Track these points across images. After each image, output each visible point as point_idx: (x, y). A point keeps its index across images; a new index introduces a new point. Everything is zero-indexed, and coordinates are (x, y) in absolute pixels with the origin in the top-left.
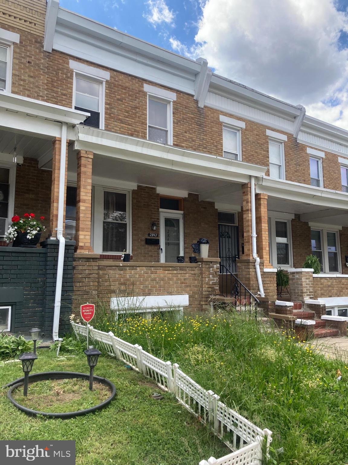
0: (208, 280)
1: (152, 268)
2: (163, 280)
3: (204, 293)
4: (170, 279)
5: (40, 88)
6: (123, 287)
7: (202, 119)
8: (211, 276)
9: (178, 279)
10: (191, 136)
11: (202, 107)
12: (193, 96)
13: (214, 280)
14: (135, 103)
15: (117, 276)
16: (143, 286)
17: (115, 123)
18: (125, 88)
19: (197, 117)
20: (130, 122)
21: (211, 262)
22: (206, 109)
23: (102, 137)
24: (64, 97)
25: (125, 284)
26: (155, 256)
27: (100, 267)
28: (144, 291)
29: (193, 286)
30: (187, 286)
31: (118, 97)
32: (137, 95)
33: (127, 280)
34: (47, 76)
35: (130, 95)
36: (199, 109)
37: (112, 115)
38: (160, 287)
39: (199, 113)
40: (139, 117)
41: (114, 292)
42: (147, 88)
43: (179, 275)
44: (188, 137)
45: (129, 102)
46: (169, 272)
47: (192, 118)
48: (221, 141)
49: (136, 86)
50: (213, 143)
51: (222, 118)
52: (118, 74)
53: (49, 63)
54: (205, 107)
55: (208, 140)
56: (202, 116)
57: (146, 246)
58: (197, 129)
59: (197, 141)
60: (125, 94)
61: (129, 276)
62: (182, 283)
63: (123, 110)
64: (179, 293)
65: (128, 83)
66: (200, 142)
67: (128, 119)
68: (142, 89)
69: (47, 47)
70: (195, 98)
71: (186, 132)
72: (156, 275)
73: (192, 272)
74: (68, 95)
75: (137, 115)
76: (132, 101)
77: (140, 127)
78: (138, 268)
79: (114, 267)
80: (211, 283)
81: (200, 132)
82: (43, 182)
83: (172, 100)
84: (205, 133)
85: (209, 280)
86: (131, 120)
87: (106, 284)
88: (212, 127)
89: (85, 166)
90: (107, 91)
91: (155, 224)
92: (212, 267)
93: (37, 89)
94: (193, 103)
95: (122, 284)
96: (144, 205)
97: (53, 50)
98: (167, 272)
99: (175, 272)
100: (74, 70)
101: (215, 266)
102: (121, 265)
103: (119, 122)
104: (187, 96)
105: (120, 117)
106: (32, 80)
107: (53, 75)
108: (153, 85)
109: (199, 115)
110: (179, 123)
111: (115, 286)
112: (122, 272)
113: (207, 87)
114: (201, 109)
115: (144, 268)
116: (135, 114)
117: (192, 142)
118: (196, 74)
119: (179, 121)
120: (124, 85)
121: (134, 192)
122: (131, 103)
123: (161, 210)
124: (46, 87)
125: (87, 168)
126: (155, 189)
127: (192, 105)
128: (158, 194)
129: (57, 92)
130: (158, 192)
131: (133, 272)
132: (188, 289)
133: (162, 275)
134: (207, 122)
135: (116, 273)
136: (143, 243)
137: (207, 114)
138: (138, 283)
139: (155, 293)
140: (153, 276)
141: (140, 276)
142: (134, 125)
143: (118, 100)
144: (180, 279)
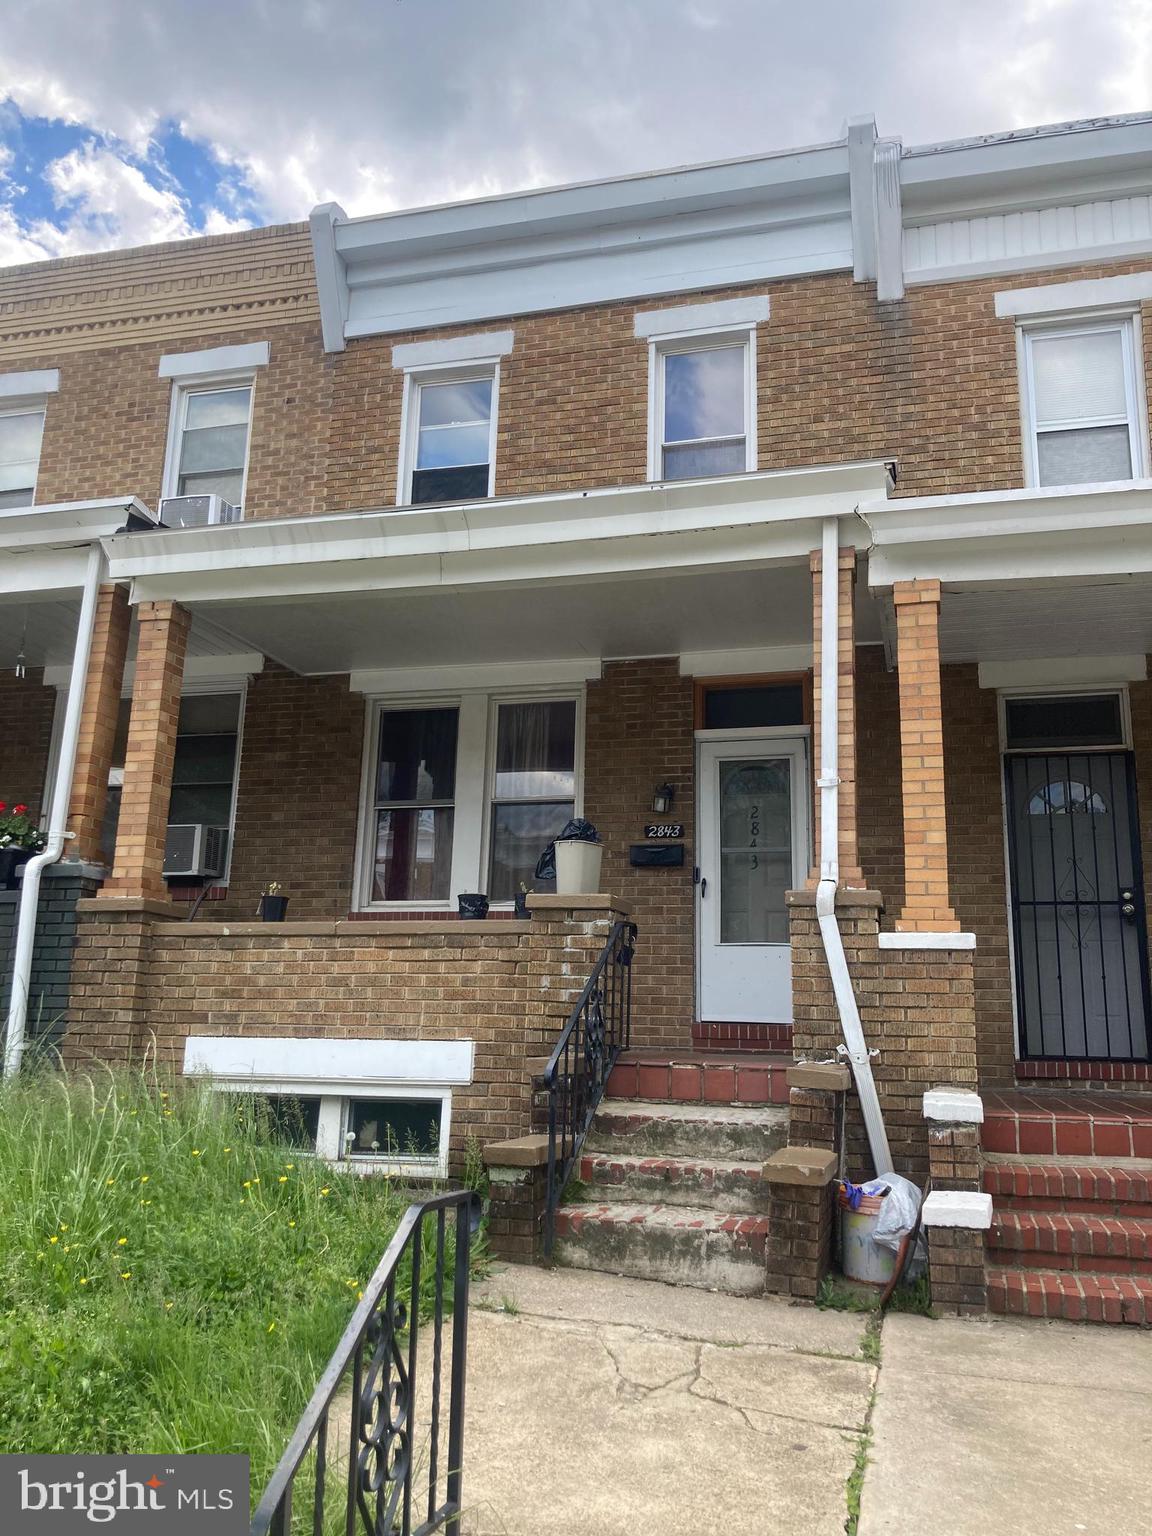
0: (552, 982)
1: (337, 942)
2: (373, 983)
3: (530, 1037)
4: (400, 980)
5: (313, 457)
6: (228, 1006)
7: (897, 342)
8: (565, 968)
9: (434, 983)
10: (842, 424)
11: (898, 294)
12: (848, 273)
13: (578, 983)
14: (604, 390)
15: (214, 967)
16: (298, 1004)
17: (528, 480)
18: (564, 358)
19: (872, 345)
20: (581, 460)
21: (571, 911)
22: (921, 297)
24: (376, 456)
25: (234, 994)
26: (670, 911)
27: (167, 939)
28: (299, 1019)
29: (500, 1006)
30: (474, 1010)
31: (538, 394)
32: (611, 361)
33: (247, 981)
34: (331, 417)
35: (584, 373)
36: (882, 310)
37: (520, 458)
38: (361, 1006)
39: (879, 326)
40: (615, 433)
41: (202, 1018)
42: (645, 325)
43: (442, 968)
44: (826, 434)
45: (579, 397)
46: (401, 954)
47: (848, 356)
48: (1010, 398)
49: (605, 331)
50: (962, 420)
51: (1007, 303)
52: (541, 321)
53: (338, 380)
54: (911, 290)
55: (930, 415)
56: (897, 333)
57: (638, 874)
58: (875, 388)
59: (871, 437)
60: (564, 375)
61: (253, 967)
62: (452, 996)
63: (558, 430)
64: (433, 1034)
65: (568, 337)
66: (887, 435)
67: (573, 453)
68: (627, 334)
69: (332, 342)
70: (858, 277)
71: (818, 419)
72: (347, 967)
73: (501, 955)
74: (387, 448)
75: (610, 425)
76: (589, 388)
77: (619, 464)
78: (286, 943)
79: (205, 940)
80: (564, 995)
81: (888, 395)
82: (310, 711)
83: (753, 325)
84: (914, 392)
85: (559, 984)
86: (585, 452)
87: (178, 992)
88: (953, 355)
89: (149, 647)
90: (505, 390)
91: (678, 793)
92: (575, 931)
93: (304, 464)
94: (850, 297)
95: (224, 995)
96: (630, 726)
97: (350, 341)
98: (391, 953)
99: (426, 954)
100: (406, 370)
101: (587, 927)
102: (226, 932)
103: (544, 471)
104: (823, 284)
105: (548, 456)
106: (294, 443)
107: (348, 407)
108: (668, 306)
109: (881, 335)
110: (784, 397)
111: (206, 1000)
112: (229, 956)
114: (890, 309)
115: (307, 942)
116: (600, 427)
117: (848, 448)
118: (838, 189)
119: (787, 389)
120: (561, 349)
121: (591, 685)
122: (585, 396)
123: (702, 734)
124: (328, 448)
125: (153, 649)
126: (675, 662)
127: (848, 310)
128: (689, 679)
129: (355, 453)
130: (684, 671)
131: (266, 954)
132: (478, 1019)
133: (371, 967)
134: (926, 348)
135: (211, 958)
136: (623, 862)
137: (925, 313)
138: (280, 992)
139: (339, 1031)
140: (335, 968)
141: (291, 967)
142: (595, 466)
143: (540, 403)
144: (446, 983)
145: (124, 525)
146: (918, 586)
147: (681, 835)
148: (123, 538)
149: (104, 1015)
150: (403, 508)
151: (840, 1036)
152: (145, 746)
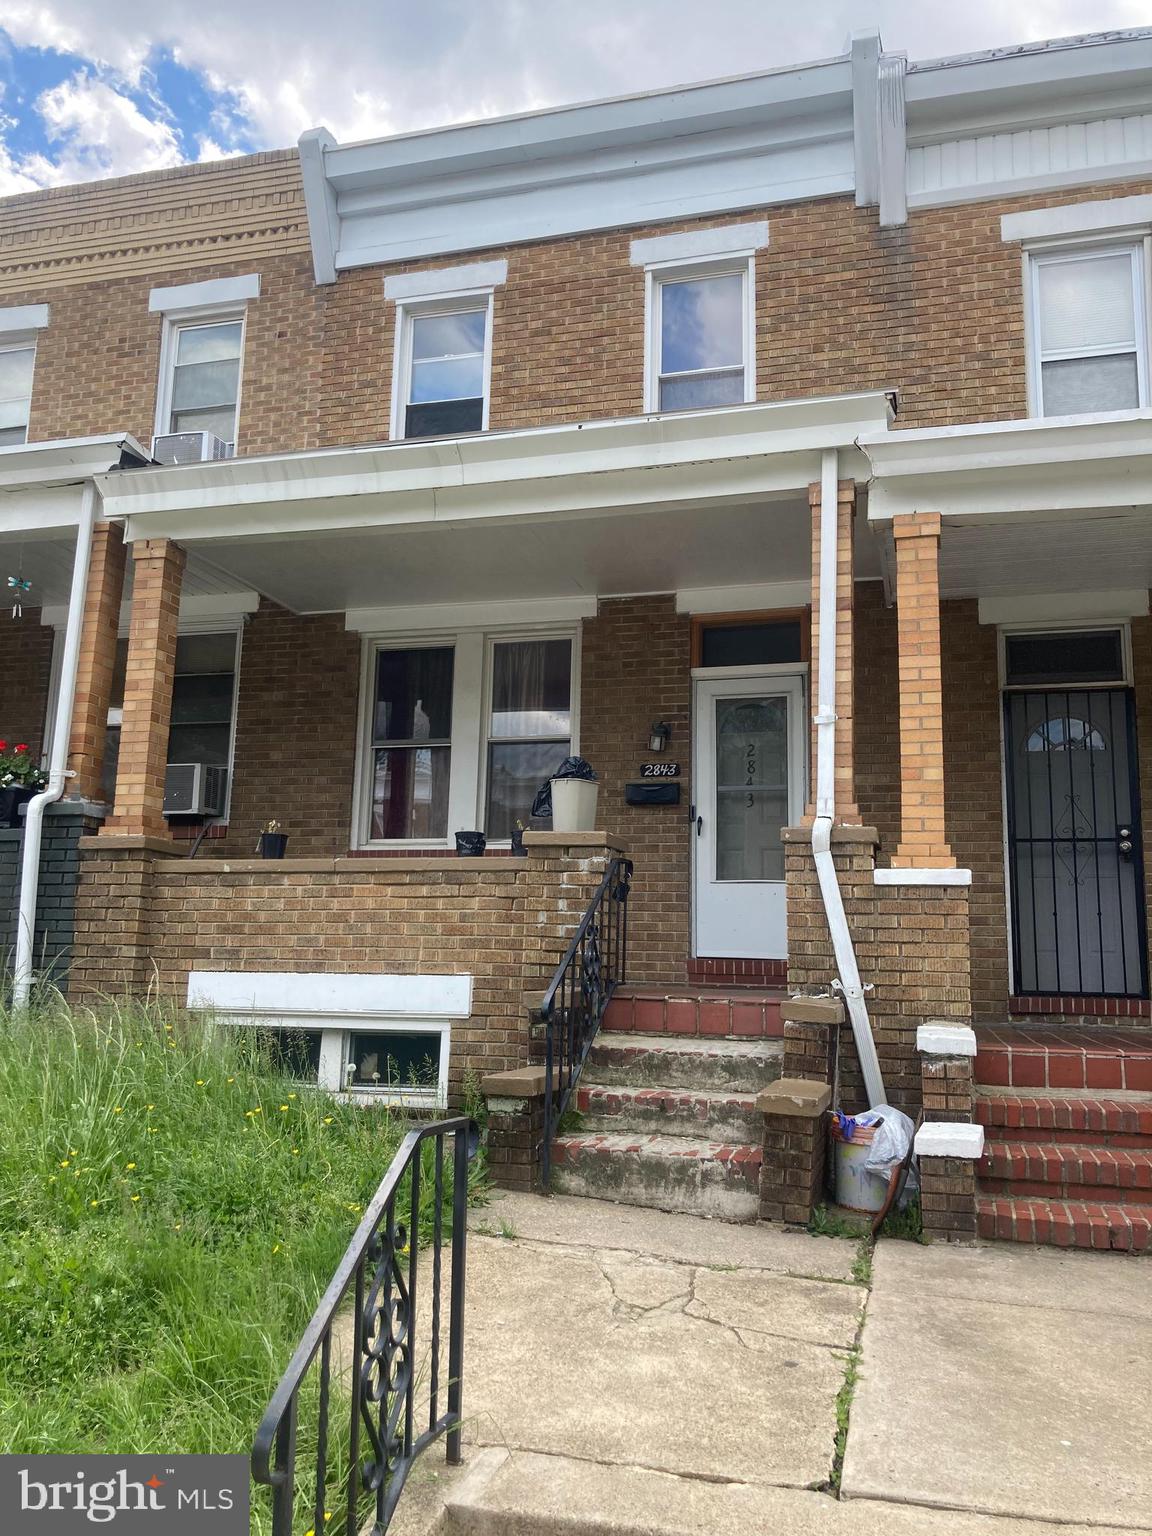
0: (549, 918)
1: (337, 879)
2: (372, 918)
3: (526, 971)
4: (399, 916)
5: (304, 392)
6: (230, 941)
7: (899, 268)
8: (562, 904)
9: (432, 919)
10: (843, 354)
11: (901, 219)
12: (850, 196)
13: (574, 919)
14: (599, 321)
15: (215, 903)
16: (299, 939)
17: (524, 414)
18: (559, 288)
19: (873, 272)
20: (576, 393)
21: (567, 848)
22: (924, 220)
23: (163, 489)
24: (369, 391)
25: (236, 930)
26: (668, 849)
27: (168, 876)
28: (299, 955)
29: (497, 942)
30: (471, 945)
31: (534, 325)
32: (606, 290)
33: (248, 917)
34: (323, 351)
35: (578, 303)
36: (884, 235)
37: (515, 392)
38: (360, 942)
39: (881, 252)
40: (611, 364)
41: (204, 954)
42: (641, 252)
43: (440, 903)
44: (826, 365)
45: (574, 327)
46: (399, 890)
47: (849, 284)
48: (1014, 326)
49: (600, 260)
50: (963, 350)
51: (1014, 226)
52: (536, 250)
53: (329, 312)
54: (915, 214)
55: (932, 345)
56: (899, 260)
57: (634, 812)
58: (875, 317)
59: (872, 368)
60: (559, 305)
61: (254, 904)
62: (450, 931)
63: (553, 362)
64: (432, 969)
65: (561, 265)
66: (888, 366)
67: (568, 385)
68: (623, 262)
69: (323, 274)
70: (860, 201)
71: (818, 349)
72: (347, 903)
73: (498, 891)
74: (380, 382)
75: (605, 357)
76: (585, 318)
77: (615, 396)
78: (286, 880)
79: (206, 877)
80: (561, 931)
81: (889, 324)
82: (307, 650)
83: (752, 252)
84: (916, 321)
85: (553, 922)
86: (581, 384)
87: (180, 928)
88: (955, 283)
89: (144, 585)
90: (499, 321)
91: (675, 732)
92: (572, 868)
93: (296, 399)
94: (851, 222)
95: (225, 931)
96: (626, 665)
97: (341, 272)
98: (389, 890)
99: (424, 890)
100: (398, 302)
101: (584, 864)
102: (227, 869)
103: (539, 404)
104: (824, 208)
105: (542, 388)
106: (286, 378)
107: (340, 341)
108: (665, 233)
109: (882, 261)
110: (784, 327)
111: (207, 935)
112: (230, 892)
113: (898, 134)
114: (893, 234)
115: (307, 879)
116: (596, 359)
117: (849, 378)
118: (840, 108)
119: (786, 318)
120: (556, 279)
121: (586, 623)
122: (581, 327)
123: (698, 672)
124: (320, 382)
125: (148, 586)
126: (671, 599)
127: (849, 235)
128: (685, 616)
129: (348, 387)
130: (680, 608)
131: (266, 891)
132: (475, 954)
133: (370, 903)
134: (929, 274)
135: (213, 895)
136: (620, 801)
137: (928, 238)
138: (281, 928)
139: (340, 966)
140: (335, 904)
141: (291, 904)
142: (591, 398)
143: (536, 333)
144: (444, 918)
145: (117, 462)
146: (918, 520)
147: (677, 773)
148: (115, 476)
149: (108, 950)
150: (396, 443)
151: (835, 971)
152: (142, 685)
